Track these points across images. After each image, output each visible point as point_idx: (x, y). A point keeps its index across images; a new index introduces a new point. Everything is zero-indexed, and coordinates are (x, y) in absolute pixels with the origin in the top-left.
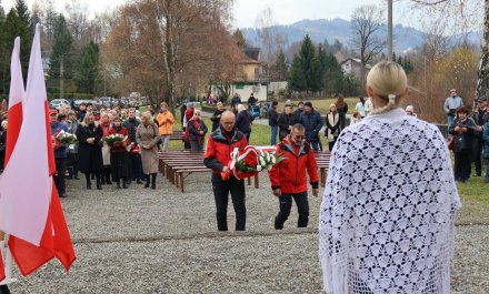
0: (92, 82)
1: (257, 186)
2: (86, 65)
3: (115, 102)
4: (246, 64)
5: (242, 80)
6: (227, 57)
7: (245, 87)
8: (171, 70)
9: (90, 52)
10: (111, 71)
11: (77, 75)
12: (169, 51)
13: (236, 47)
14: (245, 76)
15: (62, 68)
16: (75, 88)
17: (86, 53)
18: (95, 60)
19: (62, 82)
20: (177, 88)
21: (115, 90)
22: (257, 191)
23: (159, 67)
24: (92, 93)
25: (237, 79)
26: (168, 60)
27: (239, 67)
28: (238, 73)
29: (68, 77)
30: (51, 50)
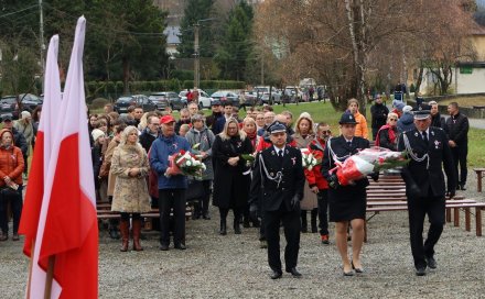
0: (243, 63)
1: (479, 234)
2: (235, 37)
3: (277, 93)
4: (475, 36)
5: (469, 60)
6: (445, 26)
7: (475, 71)
8: (360, 47)
9: (240, 18)
10: (272, 46)
11: (220, 52)
12: (357, 18)
13: (459, 11)
14: (474, 55)
15: (196, 41)
16: (218, 72)
17: (234, 19)
18: (247, 30)
19: (197, 63)
20: (369, 74)
21: (277, 76)
22: (479, 241)
23: (341, 42)
24: (241, 79)
25: (463, 60)
26: (356, 31)
27: (464, 40)
28: (463, 50)
29: (206, 55)
30: (183, 15)
